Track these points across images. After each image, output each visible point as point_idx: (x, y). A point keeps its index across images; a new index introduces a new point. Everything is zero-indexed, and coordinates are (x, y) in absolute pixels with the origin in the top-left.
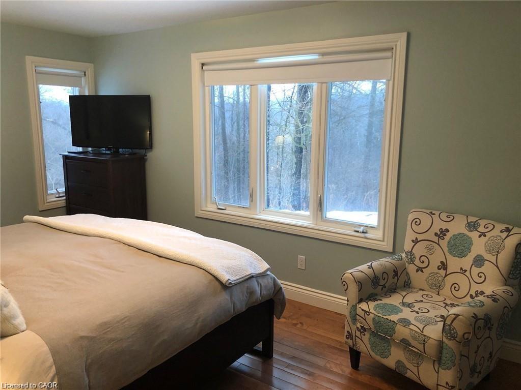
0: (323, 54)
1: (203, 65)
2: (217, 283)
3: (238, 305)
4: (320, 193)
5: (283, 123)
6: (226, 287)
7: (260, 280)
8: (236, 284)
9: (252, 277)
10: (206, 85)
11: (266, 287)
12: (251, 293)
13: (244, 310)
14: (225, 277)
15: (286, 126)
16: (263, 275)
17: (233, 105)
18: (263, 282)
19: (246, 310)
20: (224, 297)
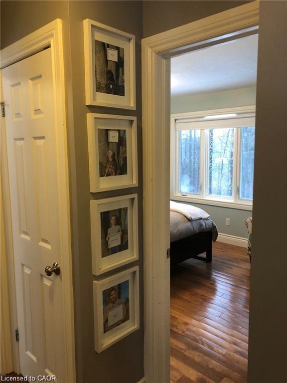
0: (238, 114)
1: (176, 120)
2: (185, 218)
3: (195, 229)
4: (238, 185)
5: (223, 151)
6: (190, 220)
7: (205, 221)
8: (194, 220)
9: (201, 219)
10: (177, 130)
11: (208, 224)
12: (201, 225)
13: (198, 231)
14: (189, 216)
15: (224, 153)
16: (206, 219)
17: (186, 139)
18: (207, 222)
19: (199, 233)
20: (189, 224)
